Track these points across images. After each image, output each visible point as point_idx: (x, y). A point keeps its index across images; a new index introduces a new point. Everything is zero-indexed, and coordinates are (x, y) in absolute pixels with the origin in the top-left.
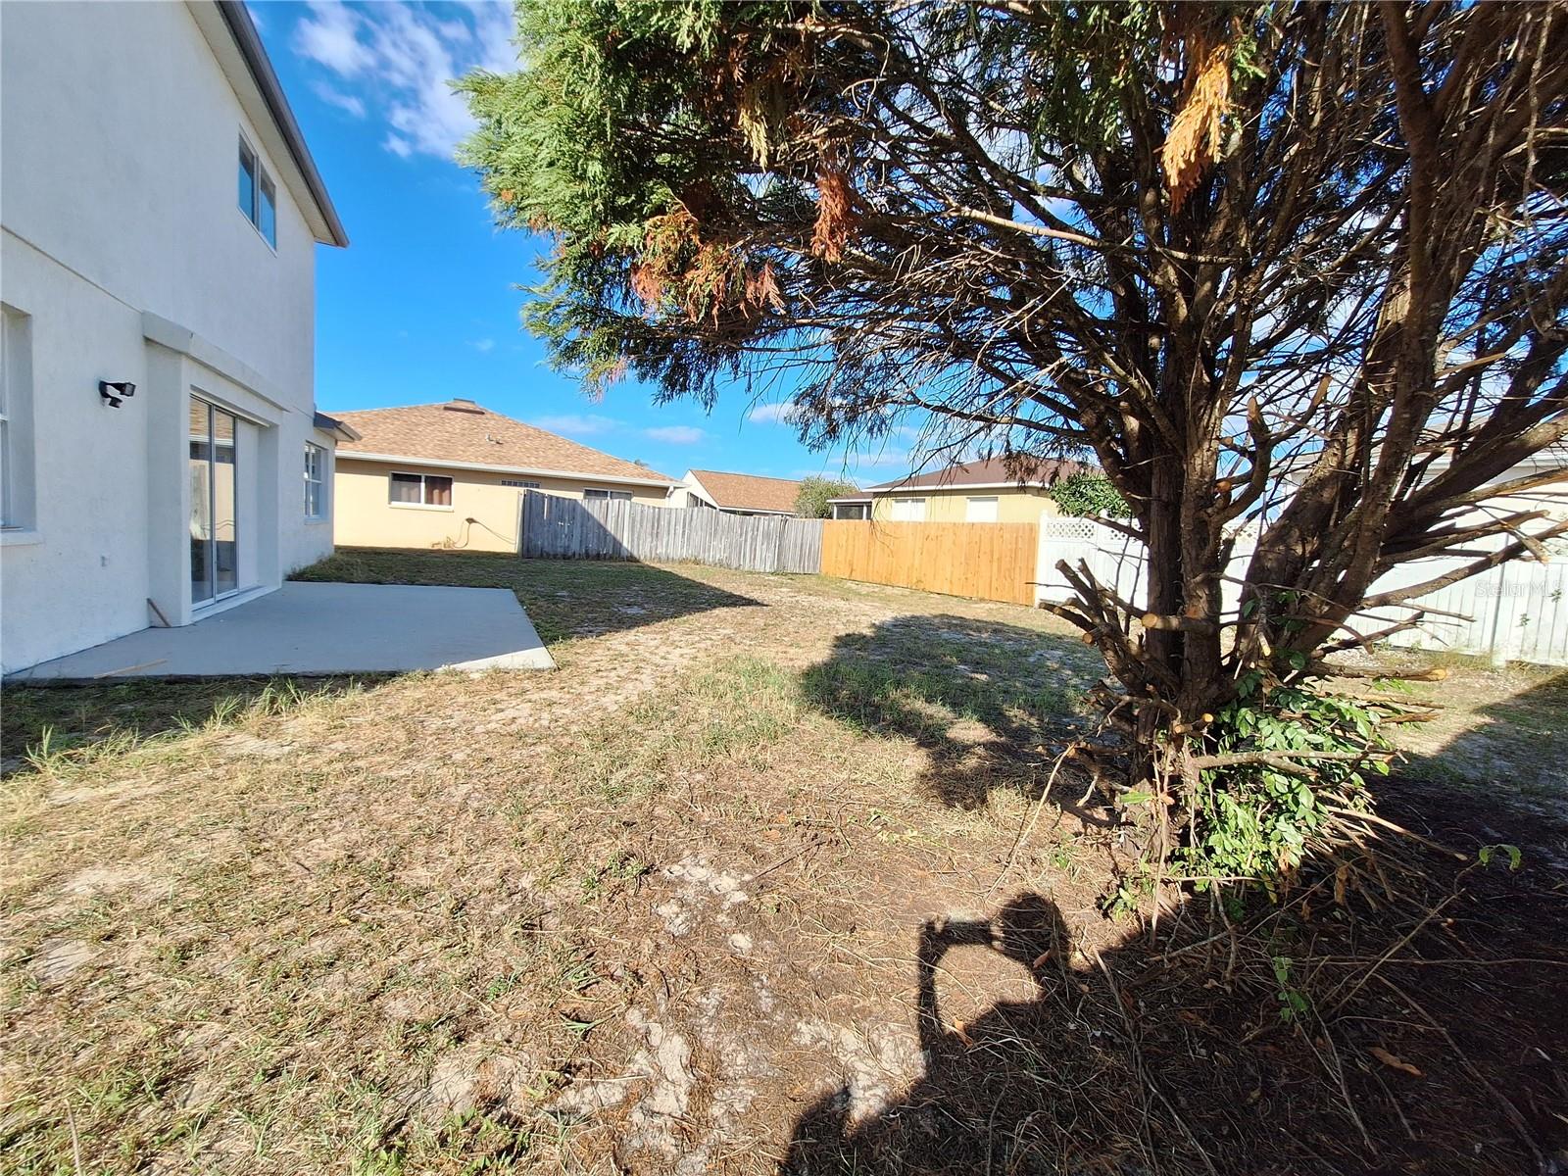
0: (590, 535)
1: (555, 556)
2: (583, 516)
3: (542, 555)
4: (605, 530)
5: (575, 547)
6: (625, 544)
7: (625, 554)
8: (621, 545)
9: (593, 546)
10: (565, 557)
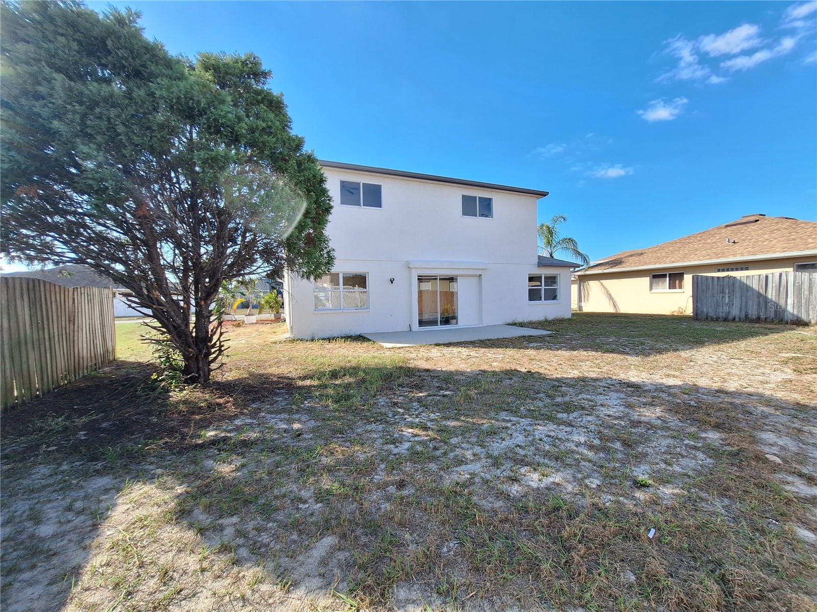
0: (750, 303)
1: (717, 319)
2: (740, 288)
3: (707, 318)
4: (766, 298)
5: (735, 312)
6: (790, 308)
7: (788, 317)
8: (785, 310)
9: (753, 313)
10: (726, 320)
